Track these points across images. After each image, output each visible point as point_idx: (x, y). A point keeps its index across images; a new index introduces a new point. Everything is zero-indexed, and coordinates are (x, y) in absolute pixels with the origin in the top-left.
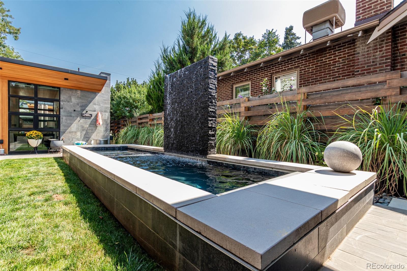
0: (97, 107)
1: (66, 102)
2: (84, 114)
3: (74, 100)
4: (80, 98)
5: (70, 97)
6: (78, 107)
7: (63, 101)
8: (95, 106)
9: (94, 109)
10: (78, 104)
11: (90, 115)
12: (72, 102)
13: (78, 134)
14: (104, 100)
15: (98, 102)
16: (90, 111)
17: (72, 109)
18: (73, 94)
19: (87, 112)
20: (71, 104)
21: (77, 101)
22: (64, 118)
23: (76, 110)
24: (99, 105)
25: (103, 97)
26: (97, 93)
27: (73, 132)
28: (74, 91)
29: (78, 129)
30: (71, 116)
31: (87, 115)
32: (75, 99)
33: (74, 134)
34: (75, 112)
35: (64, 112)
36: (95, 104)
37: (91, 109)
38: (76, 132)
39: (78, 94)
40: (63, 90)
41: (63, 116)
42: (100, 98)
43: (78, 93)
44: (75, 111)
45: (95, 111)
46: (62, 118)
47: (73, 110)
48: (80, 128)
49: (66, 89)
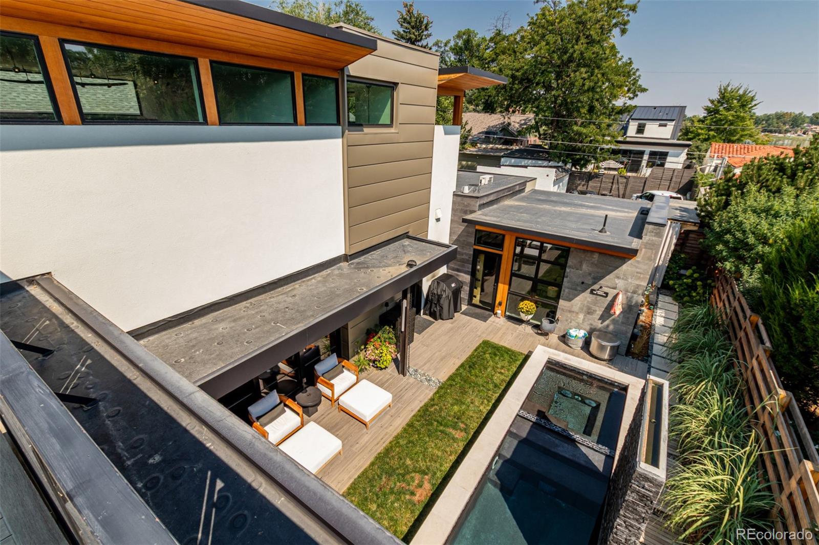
0: (620, 283)
1: (573, 269)
2: (595, 290)
3: (585, 267)
4: (596, 265)
5: (581, 263)
6: (590, 278)
7: (570, 267)
8: (617, 281)
9: (614, 286)
10: (590, 274)
11: (605, 293)
12: (581, 270)
13: (580, 317)
14: (637, 273)
15: (624, 275)
16: (607, 287)
17: (580, 280)
18: (587, 258)
19: (601, 287)
20: (581, 272)
21: (590, 269)
22: (567, 290)
23: (586, 282)
24: (626, 280)
25: (637, 267)
26: (626, 260)
27: (573, 312)
28: (589, 254)
29: (581, 309)
30: (576, 290)
31: (599, 292)
32: (588, 266)
33: (574, 315)
34: (583, 285)
35: (568, 282)
36: (618, 278)
37: (609, 285)
38: (578, 313)
39: (593, 260)
40: (573, 252)
41: (565, 287)
42: (629, 269)
43: (595, 257)
44: (583, 283)
45: (615, 288)
46: (564, 291)
47: (581, 282)
48: (585, 308)
49: (578, 251)
